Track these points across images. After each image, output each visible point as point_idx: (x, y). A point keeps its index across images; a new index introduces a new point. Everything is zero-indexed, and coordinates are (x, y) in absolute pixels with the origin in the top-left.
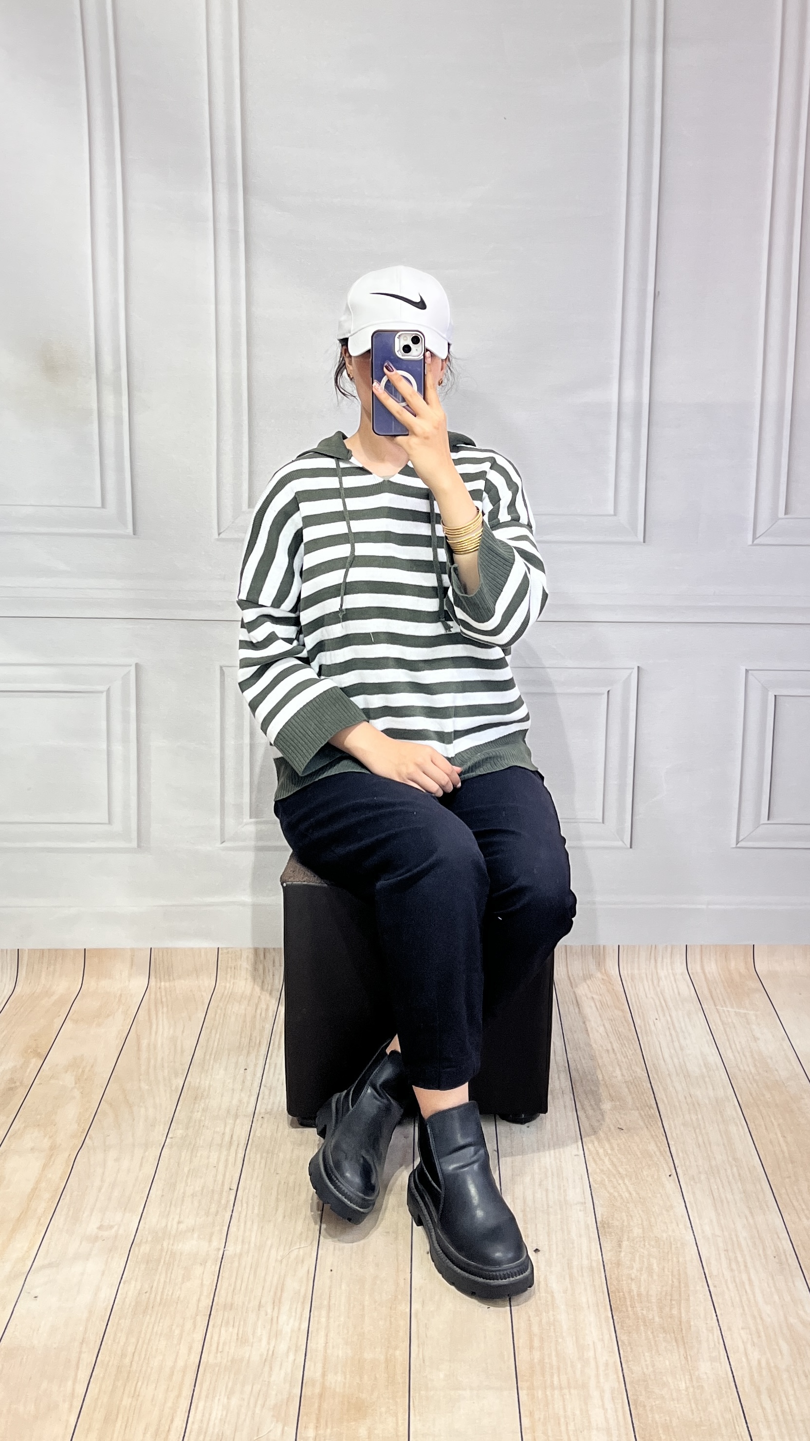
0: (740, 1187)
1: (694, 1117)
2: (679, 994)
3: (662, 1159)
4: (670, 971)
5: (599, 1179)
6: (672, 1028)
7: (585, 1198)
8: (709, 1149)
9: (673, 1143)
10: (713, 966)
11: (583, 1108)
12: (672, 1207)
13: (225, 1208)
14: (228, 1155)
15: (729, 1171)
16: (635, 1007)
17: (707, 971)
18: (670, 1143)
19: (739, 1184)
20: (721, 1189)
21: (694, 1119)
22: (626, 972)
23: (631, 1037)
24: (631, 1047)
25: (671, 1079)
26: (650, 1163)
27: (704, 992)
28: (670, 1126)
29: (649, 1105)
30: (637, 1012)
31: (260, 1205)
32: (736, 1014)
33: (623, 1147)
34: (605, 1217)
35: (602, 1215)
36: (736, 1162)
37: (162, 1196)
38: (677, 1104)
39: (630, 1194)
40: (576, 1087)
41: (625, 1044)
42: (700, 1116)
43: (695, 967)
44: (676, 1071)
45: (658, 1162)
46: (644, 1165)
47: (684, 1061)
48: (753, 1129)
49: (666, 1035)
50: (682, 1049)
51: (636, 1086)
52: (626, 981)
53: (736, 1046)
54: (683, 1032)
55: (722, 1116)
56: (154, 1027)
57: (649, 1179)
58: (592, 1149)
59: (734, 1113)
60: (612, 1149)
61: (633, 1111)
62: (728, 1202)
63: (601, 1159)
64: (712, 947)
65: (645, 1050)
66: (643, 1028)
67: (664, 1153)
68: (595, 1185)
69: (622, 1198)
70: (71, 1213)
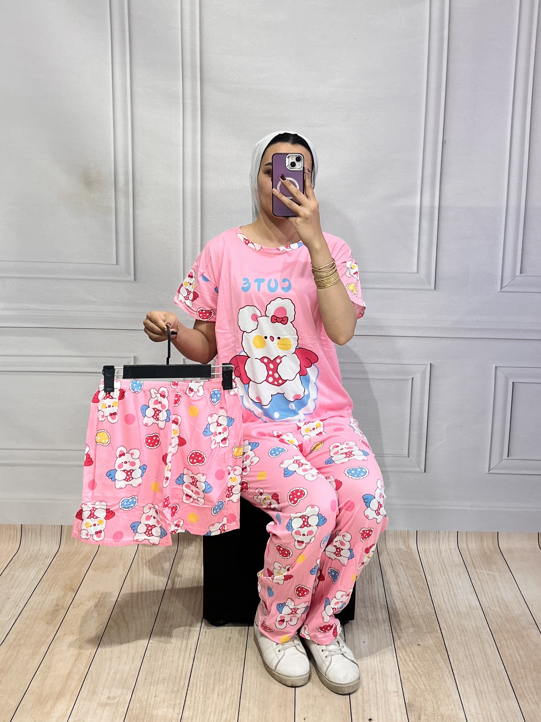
0: (492, 683)
1: (463, 638)
2: (453, 561)
3: (444, 665)
4: (448, 547)
5: (406, 676)
6: (449, 582)
7: (398, 689)
8: (473, 659)
9: (451, 654)
10: (474, 545)
11: (396, 632)
12: (451, 695)
13: (183, 688)
14: (185, 655)
15: (485, 673)
16: (427, 570)
17: (470, 548)
18: (449, 654)
19: (492, 681)
20: (480, 684)
21: (464, 640)
22: (421, 548)
23: (424, 588)
24: (425, 594)
25: (449, 615)
26: (437, 667)
27: (468, 560)
28: (449, 645)
29: (436, 630)
30: (428, 572)
31: (204, 687)
32: (488, 574)
33: (420, 656)
34: (410, 700)
35: (408, 699)
36: (489, 667)
37: (145, 679)
38: (453, 630)
39: (425, 686)
40: (391, 618)
41: (421, 592)
42: (467, 638)
43: (463, 545)
44: (452, 609)
45: (442, 667)
46: (433, 668)
47: (457, 604)
48: (499, 647)
49: (445, 587)
50: (455, 595)
51: (428, 618)
52: (421, 553)
53: (488, 595)
54: (456, 585)
55: (481, 639)
56: (141, 574)
57: (437, 677)
58: (402, 657)
59: (488, 637)
60: (414, 657)
61: (426, 634)
62: (485, 693)
63: (408, 664)
64: (473, 533)
65: (433, 596)
66: (432, 582)
67: (445, 661)
68: (404, 681)
69: (420, 689)
70: (91, 688)
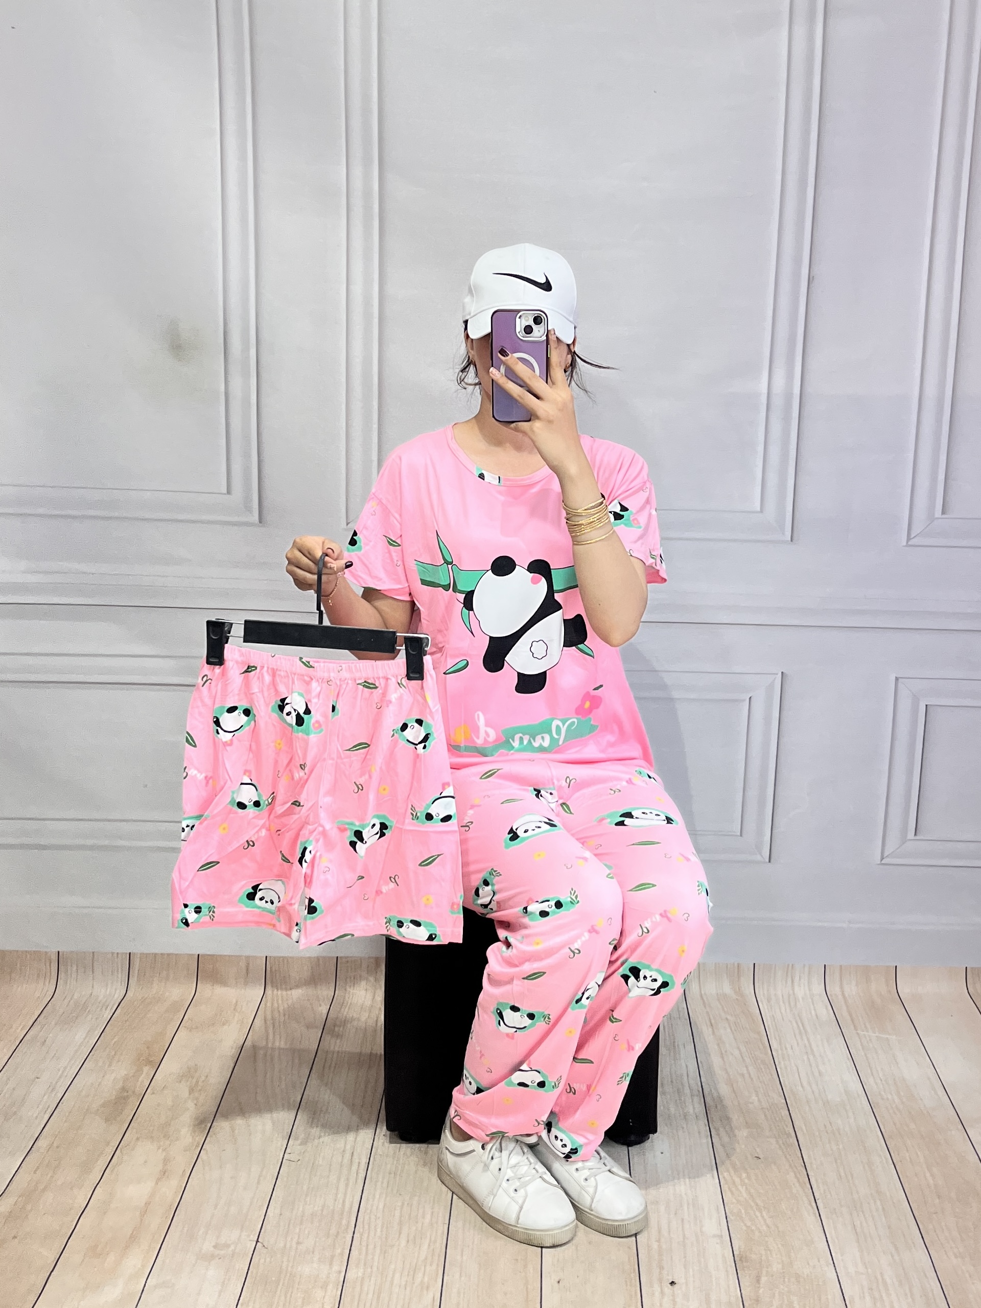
2: (816, 1015)
3: (801, 1191)
4: (808, 993)
5: (735, 1211)
6: (810, 1053)
7: (721, 1229)
8: (851, 1181)
9: (812, 1172)
10: (853, 988)
11: (718, 1135)
12: (812, 1242)
13: (346, 1230)
15: (873, 1205)
16: (772, 1032)
17: (847, 993)
18: (809, 1175)
19: (883, 1218)
20: (864, 1223)
21: (834, 1149)
22: (762, 994)
23: (767, 1061)
24: (768, 1072)
25: (810, 1107)
26: (789, 1195)
27: (843, 1014)
28: (810, 1158)
29: (787, 1134)
30: (773, 1035)
31: (382, 1227)
32: (878, 1038)
33: (760, 1176)
34: (742, 1250)
35: (739, 1248)
36: (879, 1196)
37: (281, 1214)
38: (817, 1134)
39: (768, 1226)
40: (710, 1113)
41: (761, 1069)
42: (840, 1146)
43: (834, 989)
44: (816, 1098)
45: (797, 1195)
46: (782, 1196)
47: (823, 1087)
48: (897, 1162)
49: (804, 1060)
50: (821, 1074)
51: (773, 1113)
52: (762, 1001)
53: (877, 1073)
54: (821, 1056)
55: (865, 1147)
57: (788, 1212)
58: (728, 1178)
59: (878, 1144)
60: (749, 1178)
61: (770, 1140)
62: (872, 1239)
63: (738, 1189)
64: (852, 968)
65: (782, 1075)
66: (780, 1052)
67: (803, 1186)
68: (732, 1218)
69: (760, 1232)
70: (186, 1229)
